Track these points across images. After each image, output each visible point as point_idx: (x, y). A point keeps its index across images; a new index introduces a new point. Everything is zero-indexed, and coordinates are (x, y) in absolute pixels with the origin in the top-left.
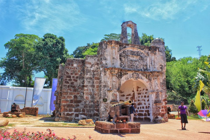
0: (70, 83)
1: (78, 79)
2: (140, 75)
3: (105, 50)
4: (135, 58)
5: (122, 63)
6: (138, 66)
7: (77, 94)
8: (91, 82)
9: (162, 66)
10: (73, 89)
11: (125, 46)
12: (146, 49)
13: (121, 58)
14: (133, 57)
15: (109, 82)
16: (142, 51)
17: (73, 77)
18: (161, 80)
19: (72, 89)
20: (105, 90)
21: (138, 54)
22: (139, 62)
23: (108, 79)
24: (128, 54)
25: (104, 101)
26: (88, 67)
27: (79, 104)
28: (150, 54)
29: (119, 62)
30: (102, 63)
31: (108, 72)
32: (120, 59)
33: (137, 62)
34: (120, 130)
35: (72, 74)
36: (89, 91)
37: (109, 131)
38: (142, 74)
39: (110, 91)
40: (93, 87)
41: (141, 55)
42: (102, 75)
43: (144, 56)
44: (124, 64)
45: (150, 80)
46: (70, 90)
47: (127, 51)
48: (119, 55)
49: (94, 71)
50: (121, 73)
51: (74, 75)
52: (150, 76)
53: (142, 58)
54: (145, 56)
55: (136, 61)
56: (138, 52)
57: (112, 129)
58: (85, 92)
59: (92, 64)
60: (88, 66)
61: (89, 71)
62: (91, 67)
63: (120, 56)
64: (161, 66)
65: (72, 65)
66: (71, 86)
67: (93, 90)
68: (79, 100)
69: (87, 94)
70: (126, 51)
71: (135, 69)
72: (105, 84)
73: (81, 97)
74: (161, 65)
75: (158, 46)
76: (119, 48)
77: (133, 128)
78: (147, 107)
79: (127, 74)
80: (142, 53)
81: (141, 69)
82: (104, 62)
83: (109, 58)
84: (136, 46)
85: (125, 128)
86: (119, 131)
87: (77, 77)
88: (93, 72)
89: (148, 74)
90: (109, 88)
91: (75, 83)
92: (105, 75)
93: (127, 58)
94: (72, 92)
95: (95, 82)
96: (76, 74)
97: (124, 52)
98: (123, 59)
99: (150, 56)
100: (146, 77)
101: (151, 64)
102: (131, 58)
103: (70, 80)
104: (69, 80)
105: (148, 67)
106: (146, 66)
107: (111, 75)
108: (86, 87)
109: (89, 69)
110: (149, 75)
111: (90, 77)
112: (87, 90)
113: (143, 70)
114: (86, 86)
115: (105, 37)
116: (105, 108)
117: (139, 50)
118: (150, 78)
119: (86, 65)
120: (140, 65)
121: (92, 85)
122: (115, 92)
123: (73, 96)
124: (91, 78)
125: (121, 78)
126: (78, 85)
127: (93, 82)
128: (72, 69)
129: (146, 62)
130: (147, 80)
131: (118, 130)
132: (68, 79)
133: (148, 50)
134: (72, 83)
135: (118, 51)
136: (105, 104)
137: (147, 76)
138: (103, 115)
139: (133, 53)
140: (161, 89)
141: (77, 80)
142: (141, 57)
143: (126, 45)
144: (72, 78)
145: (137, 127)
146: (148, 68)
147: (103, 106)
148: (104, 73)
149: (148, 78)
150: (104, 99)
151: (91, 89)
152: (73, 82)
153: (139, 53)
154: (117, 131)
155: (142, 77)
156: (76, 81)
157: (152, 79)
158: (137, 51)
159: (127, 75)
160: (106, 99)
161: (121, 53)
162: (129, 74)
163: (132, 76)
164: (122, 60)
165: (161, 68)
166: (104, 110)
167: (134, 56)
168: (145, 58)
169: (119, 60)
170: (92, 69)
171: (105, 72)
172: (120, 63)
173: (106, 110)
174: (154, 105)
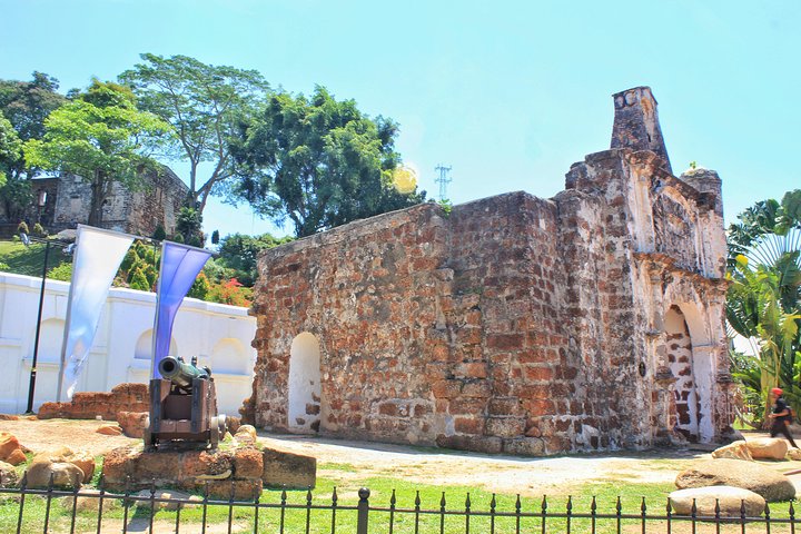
0: (543, 295)
1: (555, 283)
4: (675, 226)
5: (659, 241)
6: (684, 255)
7: (564, 342)
8: (593, 298)
9: (725, 263)
10: (553, 320)
12: (692, 201)
13: (656, 220)
14: (673, 222)
15: (647, 304)
16: (686, 205)
17: (545, 272)
20: (641, 334)
21: (679, 214)
23: (644, 294)
25: (640, 373)
27: (575, 383)
28: (699, 219)
30: (628, 231)
31: (642, 269)
33: (682, 242)
35: (540, 259)
36: (590, 334)
38: (695, 285)
39: (650, 336)
40: (598, 319)
41: (684, 218)
44: (661, 243)
45: (705, 306)
46: (549, 324)
49: (595, 258)
51: (544, 264)
54: (691, 224)
58: (582, 335)
59: (591, 227)
60: (584, 234)
61: (587, 256)
62: (590, 241)
63: (654, 212)
64: (722, 264)
65: (538, 223)
66: (548, 310)
67: (598, 329)
68: (571, 365)
69: (587, 342)
70: (662, 196)
71: (681, 264)
72: (639, 311)
73: (573, 353)
78: (680, 393)
80: (684, 212)
81: (690, 268)
82: (630, 228)
87: (552, 275)
88: (596, 262)
89: (704, 285)
90: (648, 326)
91: (552, 299)
94: (554, 332)
96: (547, 262)
97: (659, 200)
98: (659, 225)
99: (699, 225)
102: (671, 226)
104: (540, 283)
105: (697, 260)
107: (649, 278)
109: (586, 247)
110: (705, 288)
111: (589, 277)
112: (587, 328)
114: (585, 314)
115: (142, 63)
117: (680, 200)
118: (706, 300)
119: (579, 230)
120: (687, 252)
121: (594, 310)
123: (557, 351)
124: (591, 285)
126: (559, 307)
127: (597, 300)
128: (539, 237)
129: (693, 242)
130: (702, 306)
132: (537, 278)
133: (695, 202)
134: (547, 297)
136: (643, 382)
139: (671, 208)
141: (553, 287)
142: (688, 225)
143: (660, 176)
146: (697, 265)
147: (639, 390)
148: (635, 271)
150: (640, 367)
151: (594, 325)
152: (548, 291)
153: (681, 210)
155: (696, 295)
157: (709, 303)
158: (676, 201)
160: (644, 367)
161: (654, 201)
164: (658, 230)
165: (722, 269)
167: (675, 219)
168: (692, 230)
170: (591, 249)
171: (637, 267)
172: (655, 239)
174: (717, 387)
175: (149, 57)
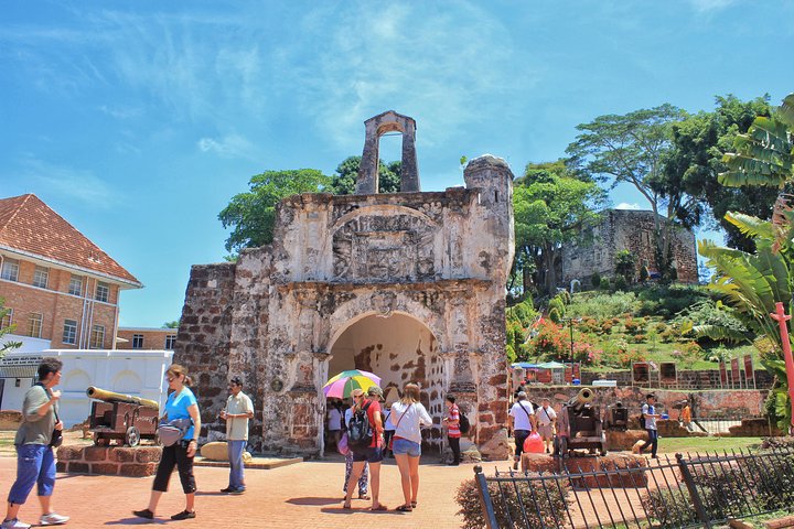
0: (193, 338)
1: (218, 326)
2: (401, 297)
3: (286, 229)
4: (389, 240)
5: (342, 264)
6: (394, 266)
7: (210, 369)
8: (251, 330)
9: (487, 256)
10: (200, 354)
11: (354, 204)
12: (433, 204)
13: (339, 245)
14: (383, 238)
15: (292, 328)
16: (415, 213)
17: (204, 319)
18: (483, 307)
19: (197, 355)
20: (278, 355)
21: (400, 225)
22: (400, 253)
23: (288, 319)
24: (362, 229)
25: (274, 389)
26: (241, 287)
27: (214, 399)
28: (445, 219)
29: (331, 259)
30: (275, 269)
31: (289, 298)
32: (335, 250)
33: (395, 254)
34: (93, 465)
35: (201, 311)
36: (242, 361)
37: (67, 466)
38: (410, 294)
39: (290, 356)
40: (256, 347)
41: (412, 226)
42: (272, 308)
43: (423, 230)
44: (346, 265)
45: (439, 311)
46: (191, 358)
47: (361, 218)
48: (331, 239)
49: (258, 297)
50: (331, 297)
51: (206, 314)
52: (441, 296)
53: (413, 238)
54: (429, 229)
55: (389, 251)
56: (402, 216)
57: (75, 461)
58: (230, 362)
59: (254, 274)
60: (243, 282)
61: (246, 299)
62: (252, 286)
63: (336, 239)
64: (484, 259)
65: (204, 284)
66: (195, 347)
67: (254, 355)
68: (214, 386)
69: (237, 367)
70: (358, 219)
71: (386, 277)
72: (277, 336)
73: (220, 377)
74: (483, 254)
75: (478, 185)
76: (334, 214)
77: (128, 463)
79: (354, 296)
80: (416, 220)
81: (408, 277)
82: (280, 266)
83: (295, 252)
84: (393, 199)
85: (107, 461)
86: (90, 467)
87: (216, 320)
88: (258, 301)
89: (433, 290)
90: (291, 348)
91: (209, 338)
92: (281, 306)
93: (359, 243)
94: (196, 363)
95: (260, 331)
96: (212, 311)
97: (347, 225)
98: (344, 248)
99: (446, 225)
100: (424, 302)
101: (449, 252)
102: (375, 242)
103: (195, 329)
104: (192, 329)
105: (437, 264)
106: (430, 261)
107: (298, 305)
108: (235, 347)
109: (245, 292)
110: (437, 293)
111: (246, 315)
112: (238, 356)
113: (414, 279)
114: (235, 345)
116: (276, 411)
117: (405, 210)
118: (441, 305)
119: (237, 281)
120: (404, 262)
121: (251, 341)
122: (304, 358)
123: (197, 376)
124: (249, 320)
125: (332, 312)
126: (218, 343)
127: (256, 332)
128: (204, 295)
129: (428, 248)
130: (427, 312)
131: (90, 463)
132: (188, 326)
133: (439, 204)
134: (200, 338)
135: (329, 226)
136: (278, 397)
137: (425, 297)
138: (270, 432)
139: (381, 225)
140: (483, 342)
141: (214, 328)
142: (411, 233)
143: (356, 201)
144: (200, 324)
145: (138, 460)
146: (435, 269)
147: (270, 404)
148: (277, 302)
149: (428, 304)
150: (273, 384)
151: (249, 352)
152: (204, 333)
153: (407, 220)
154: (87, 465)
155: (409, 304)
156: (212, 330)
157: (447, 308)
158: (397, 213)
159: (353, 301)
160: (281, 384)
161: (338, 228)
162: (358, 298)
163: (369, 303)
164: (342, 253)
165: (485, 264)
166: (274, 416)
167: (385, 234)
168: (428, 235)
169: (331, 253)
170: (253, 292)
171: (281, 298)
172: (335, 264)
173: (278, 415)
175: (581, 127)
